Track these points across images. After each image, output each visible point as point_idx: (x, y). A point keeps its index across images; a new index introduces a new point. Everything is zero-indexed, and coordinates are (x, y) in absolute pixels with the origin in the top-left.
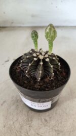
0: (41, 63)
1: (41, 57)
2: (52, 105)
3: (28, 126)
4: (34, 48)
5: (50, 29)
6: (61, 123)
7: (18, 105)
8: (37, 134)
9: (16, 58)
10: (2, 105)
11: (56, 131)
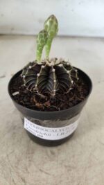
3: (28, 160)
6: (74, 156)
7: (14, 133)
8: (40, 170)
9: (15, 73)
11: (66, 167)
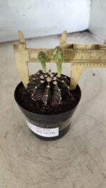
0: (48, 86)
1: (49, 80)
2: (60, 132)
4: (42, 69)
5: (57, 52)
10: (5, 137)
